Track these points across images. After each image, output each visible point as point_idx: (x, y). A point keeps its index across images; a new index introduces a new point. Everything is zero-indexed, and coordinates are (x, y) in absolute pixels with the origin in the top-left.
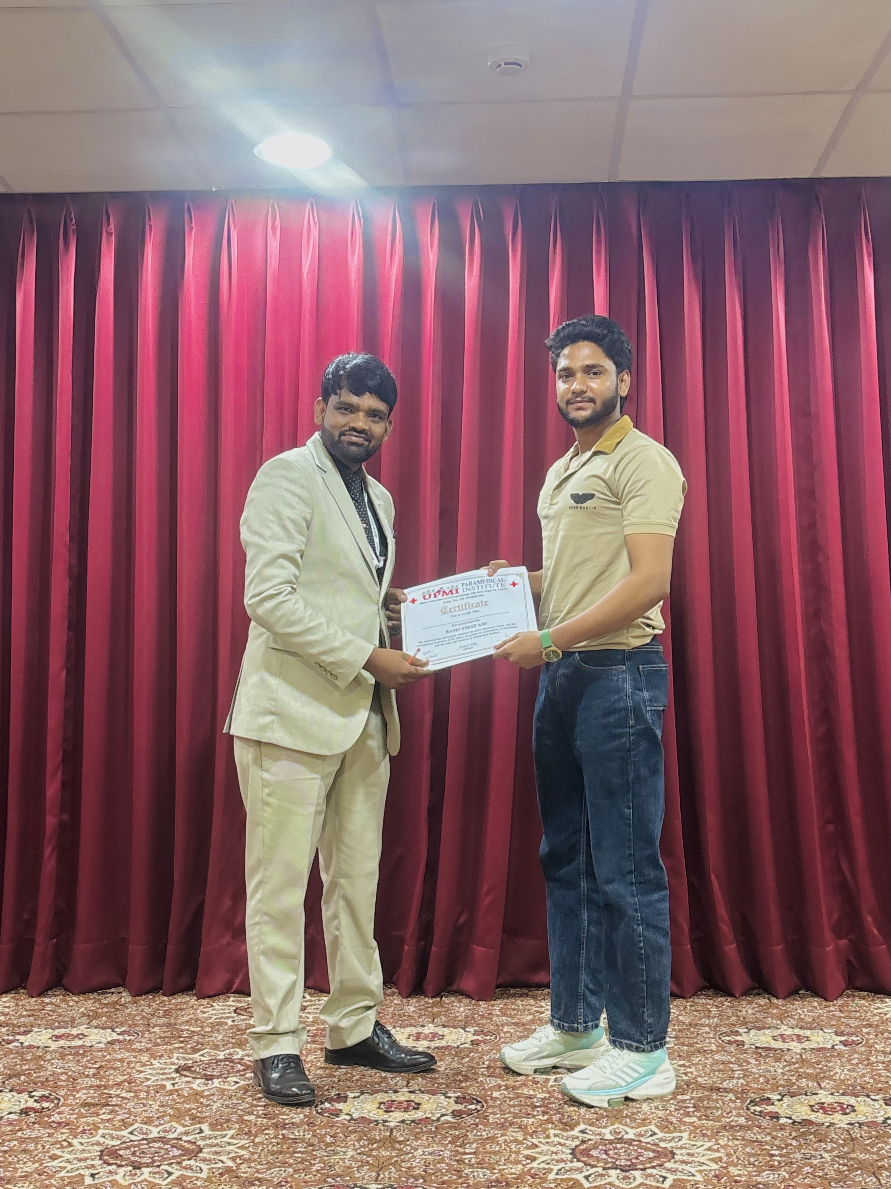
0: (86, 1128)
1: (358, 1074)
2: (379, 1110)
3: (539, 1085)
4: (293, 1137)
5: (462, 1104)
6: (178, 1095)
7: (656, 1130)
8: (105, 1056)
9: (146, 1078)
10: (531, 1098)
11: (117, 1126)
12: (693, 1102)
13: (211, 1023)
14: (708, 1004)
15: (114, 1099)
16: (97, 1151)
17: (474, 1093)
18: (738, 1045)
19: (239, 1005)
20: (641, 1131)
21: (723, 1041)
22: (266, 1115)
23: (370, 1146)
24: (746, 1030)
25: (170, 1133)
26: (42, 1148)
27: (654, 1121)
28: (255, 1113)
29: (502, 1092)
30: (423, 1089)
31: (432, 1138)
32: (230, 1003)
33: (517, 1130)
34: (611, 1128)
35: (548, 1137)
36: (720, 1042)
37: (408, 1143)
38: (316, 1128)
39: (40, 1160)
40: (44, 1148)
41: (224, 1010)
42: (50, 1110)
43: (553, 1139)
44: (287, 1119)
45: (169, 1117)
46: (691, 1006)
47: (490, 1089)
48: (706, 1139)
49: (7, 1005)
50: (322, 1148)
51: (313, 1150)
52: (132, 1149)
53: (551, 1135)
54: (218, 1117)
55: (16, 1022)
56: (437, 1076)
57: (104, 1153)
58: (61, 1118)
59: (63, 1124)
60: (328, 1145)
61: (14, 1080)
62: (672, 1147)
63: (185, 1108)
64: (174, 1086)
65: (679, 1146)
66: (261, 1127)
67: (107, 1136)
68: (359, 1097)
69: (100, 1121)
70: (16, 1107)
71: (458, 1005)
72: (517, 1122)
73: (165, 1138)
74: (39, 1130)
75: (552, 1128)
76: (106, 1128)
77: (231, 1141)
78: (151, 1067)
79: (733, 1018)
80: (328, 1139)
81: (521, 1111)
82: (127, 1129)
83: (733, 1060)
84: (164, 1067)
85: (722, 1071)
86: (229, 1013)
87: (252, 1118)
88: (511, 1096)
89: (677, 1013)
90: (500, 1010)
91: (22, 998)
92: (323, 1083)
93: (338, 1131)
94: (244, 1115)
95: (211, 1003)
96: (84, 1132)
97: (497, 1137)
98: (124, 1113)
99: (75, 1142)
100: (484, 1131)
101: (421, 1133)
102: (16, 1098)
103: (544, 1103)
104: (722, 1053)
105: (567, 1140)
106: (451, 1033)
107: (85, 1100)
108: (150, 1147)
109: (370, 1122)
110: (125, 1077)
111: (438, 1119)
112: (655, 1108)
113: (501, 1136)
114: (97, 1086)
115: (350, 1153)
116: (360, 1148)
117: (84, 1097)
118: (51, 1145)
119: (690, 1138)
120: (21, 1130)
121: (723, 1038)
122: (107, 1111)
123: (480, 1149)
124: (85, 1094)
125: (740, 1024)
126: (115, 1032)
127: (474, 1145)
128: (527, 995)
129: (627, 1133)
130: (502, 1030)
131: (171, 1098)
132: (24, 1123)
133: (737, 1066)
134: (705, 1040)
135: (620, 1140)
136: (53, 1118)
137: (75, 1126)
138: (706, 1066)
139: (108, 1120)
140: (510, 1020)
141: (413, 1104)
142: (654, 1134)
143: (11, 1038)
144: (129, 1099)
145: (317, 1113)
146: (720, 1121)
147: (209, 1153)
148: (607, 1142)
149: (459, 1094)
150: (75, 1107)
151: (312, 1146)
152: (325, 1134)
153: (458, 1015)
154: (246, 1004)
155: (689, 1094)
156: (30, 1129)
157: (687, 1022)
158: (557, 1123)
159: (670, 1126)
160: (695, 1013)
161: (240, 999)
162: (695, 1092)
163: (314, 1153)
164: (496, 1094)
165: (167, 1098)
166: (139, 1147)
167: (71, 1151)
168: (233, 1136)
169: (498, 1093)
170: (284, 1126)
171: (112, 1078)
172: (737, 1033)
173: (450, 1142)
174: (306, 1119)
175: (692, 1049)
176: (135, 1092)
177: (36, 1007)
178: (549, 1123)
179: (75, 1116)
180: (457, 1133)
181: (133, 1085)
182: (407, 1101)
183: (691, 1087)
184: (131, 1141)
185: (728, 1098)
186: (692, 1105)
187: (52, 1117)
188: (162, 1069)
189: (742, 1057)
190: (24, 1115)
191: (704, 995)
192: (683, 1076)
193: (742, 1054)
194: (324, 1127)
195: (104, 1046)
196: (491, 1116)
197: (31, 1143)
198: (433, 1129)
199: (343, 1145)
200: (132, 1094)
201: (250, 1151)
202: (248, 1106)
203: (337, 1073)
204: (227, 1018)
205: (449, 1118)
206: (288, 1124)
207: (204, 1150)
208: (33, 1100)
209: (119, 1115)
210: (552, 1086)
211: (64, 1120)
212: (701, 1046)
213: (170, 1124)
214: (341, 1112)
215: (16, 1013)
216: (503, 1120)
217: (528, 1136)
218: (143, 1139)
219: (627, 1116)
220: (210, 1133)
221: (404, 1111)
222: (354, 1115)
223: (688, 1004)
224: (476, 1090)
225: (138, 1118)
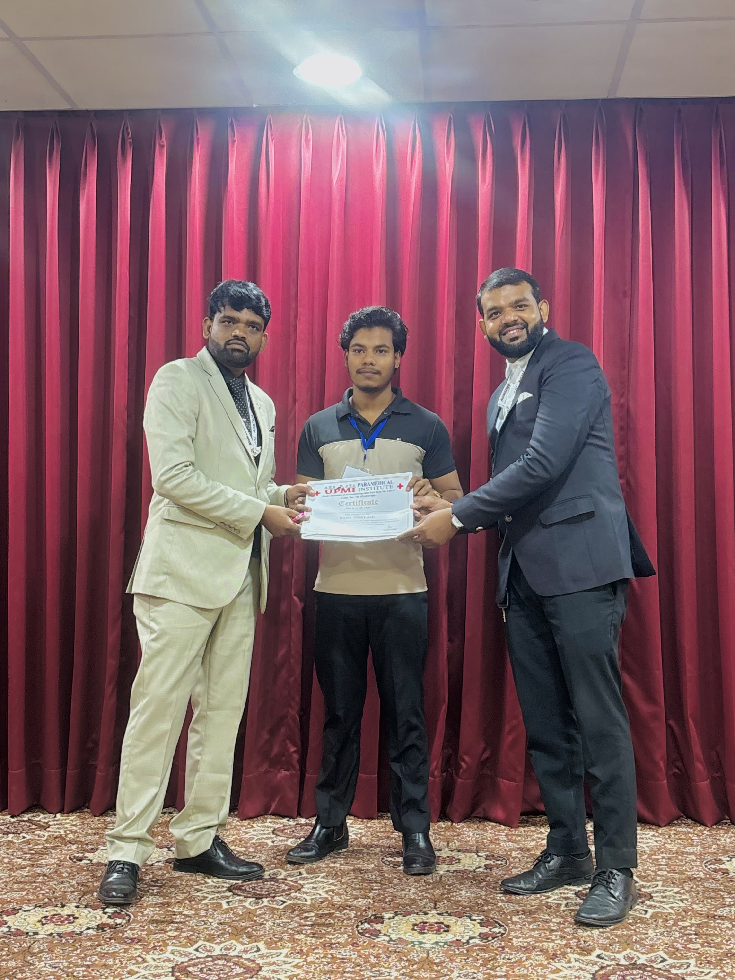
0: (156, 944)
1: (390, 896)
2: (413, 932)
3: (552, 910)
4: (341, 957)
5: (487, 927)
6: (233, 913)
7: (666, 957)
8: (165, 875)
9: (203, 897)
10: (547, 922)
11: (183, 943)
12: (693, 929)
13: (254, 844)
14: (689, 833)
15: (178, 916)
16: (169, 968)
17: (496, 917)
18: (724, 873)
19: (276, 826)
20: (651, 957)
21: (709, 869)
22: (314, 934)
23: (411, 967)
24: (729, 859)
25: (231, 950)
26: (119, 964)
27: (661, 948)
28: (304, 932)
29: (520, 916)
30: (449, 912)
31: (465, 960)
32: (268, 824)
33: (540, 953)
34: (624, 953)
35: (569, 962)
36: (707, 870)
37: (444, 965)
38: (360, 948)
39: (119, 974)
40: (122, 964)
41: (264, 831)
42: (123, 926)
43: (573, 964)
44: (334, 939)
45: (228, 935)
46: (675, 834)
47: (509, 913)
48: (712, 967)
49: (74, 823)
50: (367, 969)
51: (360, 970)
52: (199, 966)
53: (572, 960)
54: (271, 935)
55: (83, 840)
56: (460, 899)
57: (175, 970)
58: (133, 934)
59: (136, 941)
60: (373, 966)
61: (88, 896)
62: (682, 974)
63: (241, 926)
64: (229, 905)
65: (688, 973)
66: (311, 946)
67: (175, 953)
68: (393, 917)
69: (168, 938)
70: (93, 923)
71: (468, 830)
72: (539, 946)
73: (227, 955)
74: (115, 945)
75: (570, 952)
76: (174, 944)
77: (286, 959)
78: (207, 885)
79: (714, 846)
80: (373, 960)
81: (540, 935)
82: (192, 946)
83: (722, 887)
84: (217, 885)
85: (714, 898)
86: (268, 834)
87: (302, 937)
88: (529, 920)
89: (663, 841)
90: (507, 835)
91: (87, 817)
92: (360, 904)
93: (380, 951)
94: (294, 934)
95: (251, 824)
96: (154, 948)
97: (524, 961)
98: (188, 931)
99: (148, 958)
100: (511, 954)
101: (455, 955)
102: (91, 914)
103: (559, 927)
104: (711, 881)
105: (587, 965)
106: (466, 857)
107: (152, 917)
108: (215, 964)
109: (407, 942)
110: (185, 895)
111: (468, 942)
112: (661, 935)
113: (527, 960)
114: (161, 904)
115: (394, 974)
116: (402, 969)
117: (151, 913)
118: (128, 960)
119: (697, 965)
120: (99, 945)
121: (709, 867)
122: (173, 928)
123: (510, 972)
124: (152, 911)
125: (721, 853)
126: (171, 851)
127: (504, 969)
128: (528, 822)
129: (639, 958)
130: (511, 855)
131: (227, 916)
132: (101, 939)
133: (726, 894)
134: (693, 868)
135: (634, 966)
136: (126, 935)
137: (147, 942)
138: (698, 894)
139: (175, 937)
140: (515, 845)
141: (443, 926)
142: (664, 960)
143: (81, 855)
144: (191, 917)
145: (359, 933)
146: (722, 949)
147: (268, 971)
148: (623, 968)
149: (482, 917)
150: (144, 924)
151: (359, 966)
152: (369, 955)
153: (469, 839)
154: (282, 825)
155: (688, 921)
156: (107, 944)
157: (674, 849)
158: (575, 948)
159: (677, 953)
160: (679, 841)
161: (276, 820)
162: (693, 919)
163: (362, 973)
164: (515, 919)
165: (224, 916)
166: (205, 964)
167: (146, 967)
168: (287, 954)
169: (517, 917)
170: (331, 946)
171: (174, 896)
172: (721, 862)
173: (482, 965)
174: (350, 939)
175: (684, 876)
176: (196, 910)
177: (99, 825)
178: (567, 948)
179: (146, 932)
180: (487, 956)
181: (193, 903)
182: (437, 923)
183: (689, 914)
184: (197, 958)
185: (725, 926)
186: (694, 933)
187: (125, 933)
188: (215, 887)
189: (729, 885)
190: (100, 931)
191: (685, 824)
192: (680, 903)
193: (729, 883)
194: (366, 948)
195: (163, 865)
196: (514, 939)
197: (110, 958)
198: (465, 952)
199: (386, 966)
200: (193, 912)
201: (304, 970)
202: (296, 925)
203: (371, 894)
204: (267, 838)
205: (477, 941)
206: (335, 944)
207: (263, 969)
208: (106, 916)
209: (184, 932)
210: (564, 911)
211: (136, 936)
212: (690, 873)
213: (231, 942)
214: (380, 933)
215: (83, 831)
216: (525, 944)
217: (551, 960)
218: (208, 956)
219: (636, 942)
220: (267, 951)
221: (436, 933)
222: (392, 936)
223: (672, 832)
224: (497, 913)
225: (201, 935)
